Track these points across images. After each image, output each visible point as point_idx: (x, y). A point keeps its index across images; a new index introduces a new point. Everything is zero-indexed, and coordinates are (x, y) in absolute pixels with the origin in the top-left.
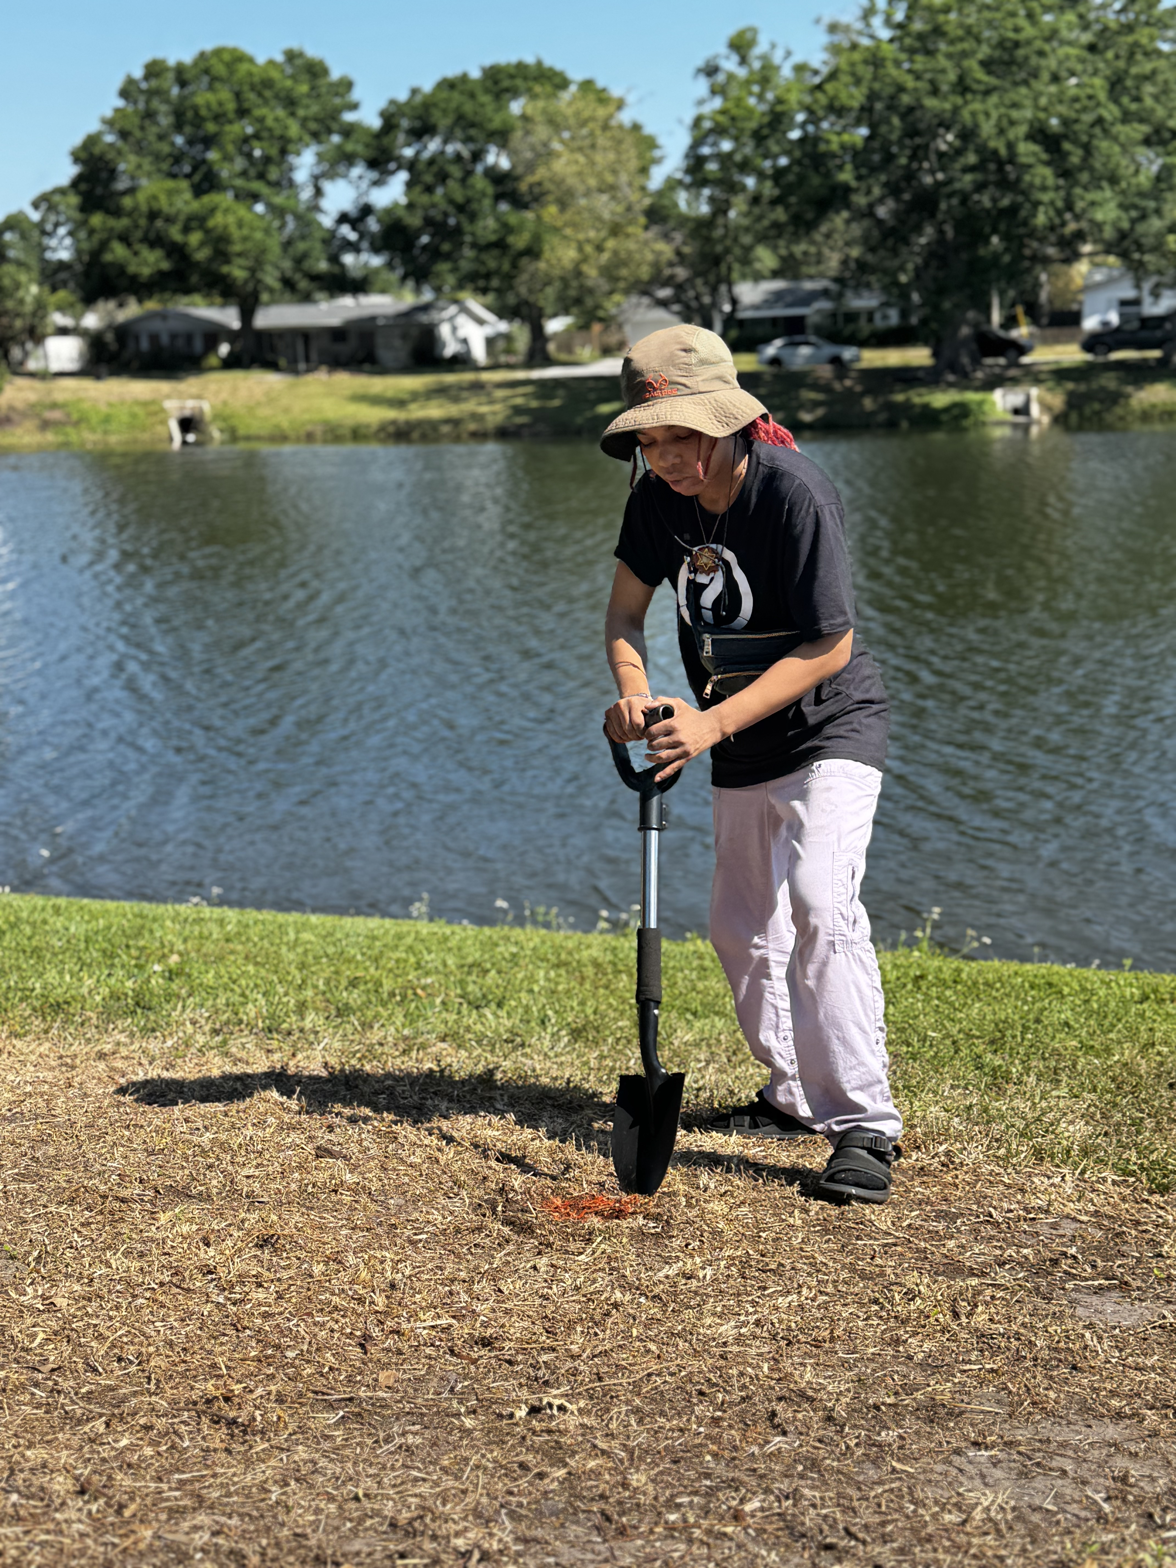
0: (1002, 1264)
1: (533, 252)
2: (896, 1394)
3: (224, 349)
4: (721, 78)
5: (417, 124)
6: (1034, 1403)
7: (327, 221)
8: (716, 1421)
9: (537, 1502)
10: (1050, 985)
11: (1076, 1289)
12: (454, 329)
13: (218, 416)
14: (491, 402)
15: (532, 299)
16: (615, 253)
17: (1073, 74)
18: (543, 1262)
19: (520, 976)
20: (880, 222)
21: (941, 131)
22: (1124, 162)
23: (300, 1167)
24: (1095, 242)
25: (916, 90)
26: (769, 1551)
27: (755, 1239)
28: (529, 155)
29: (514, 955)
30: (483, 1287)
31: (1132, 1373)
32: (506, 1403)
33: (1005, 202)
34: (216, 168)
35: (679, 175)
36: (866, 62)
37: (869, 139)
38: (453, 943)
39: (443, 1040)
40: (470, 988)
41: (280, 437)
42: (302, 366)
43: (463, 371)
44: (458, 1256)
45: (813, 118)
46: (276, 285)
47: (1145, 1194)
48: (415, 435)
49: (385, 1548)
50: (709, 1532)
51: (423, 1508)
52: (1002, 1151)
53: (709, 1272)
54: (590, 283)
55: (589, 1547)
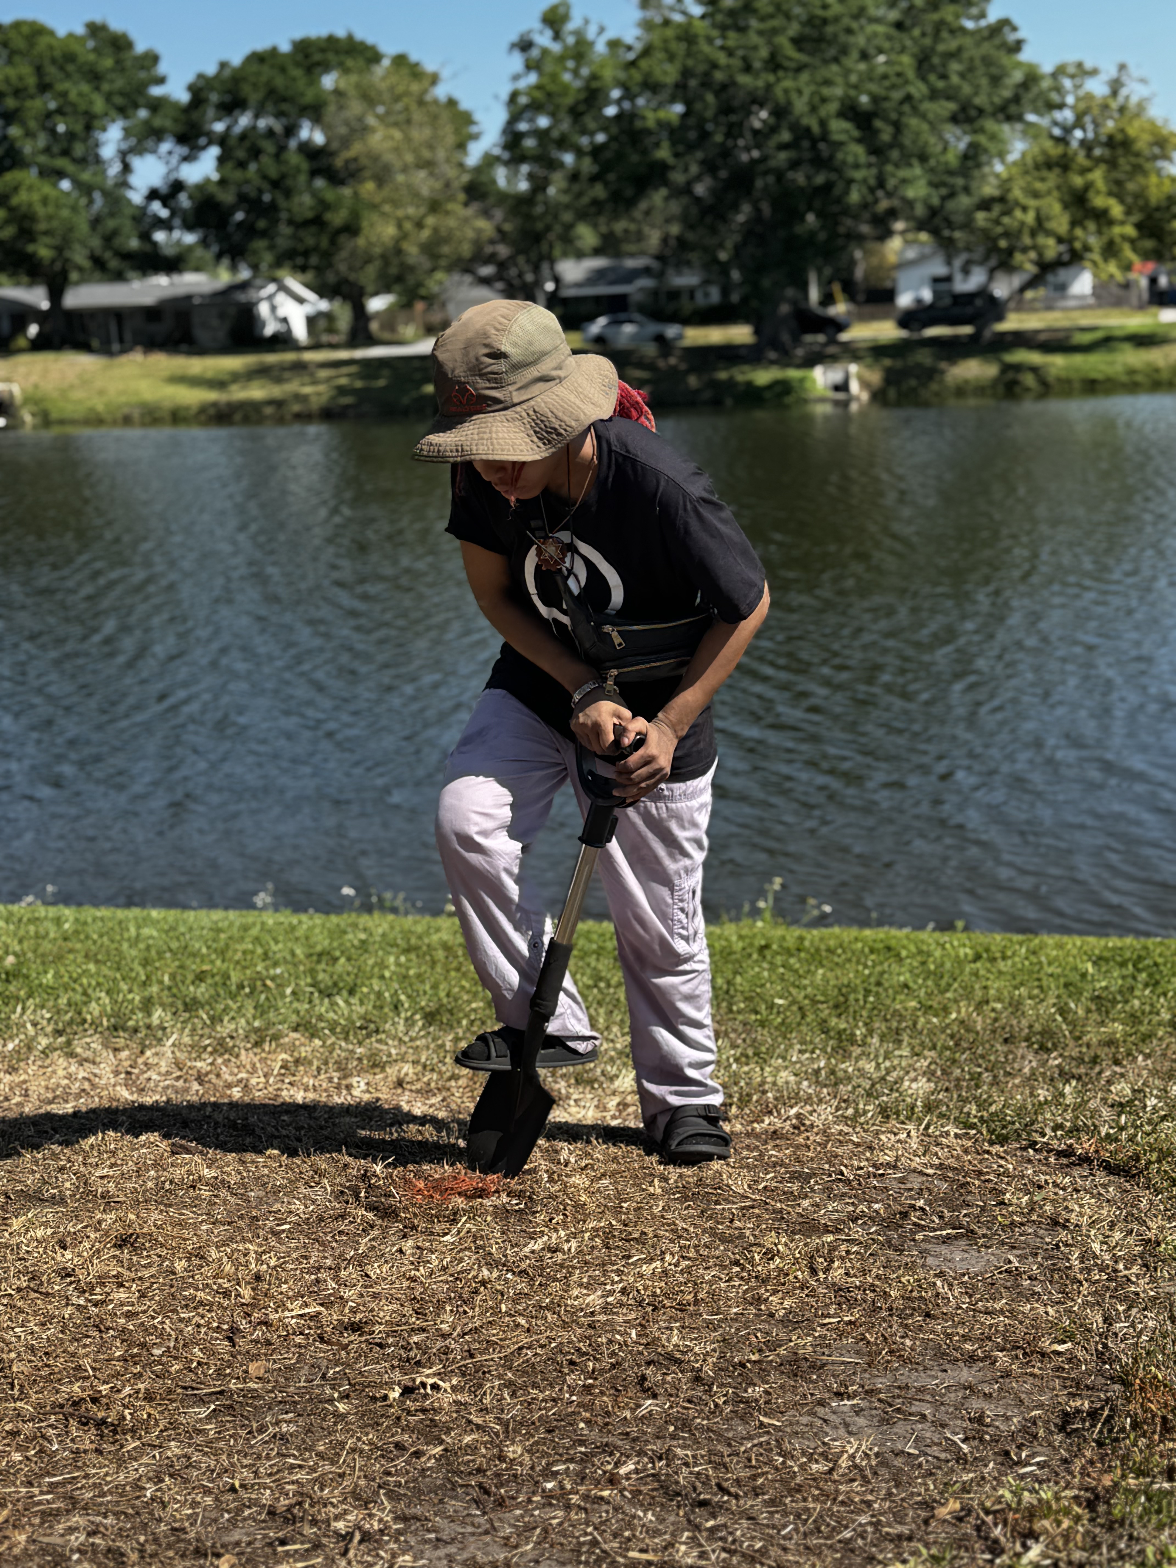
0: (855, 1220)
1: (352, 229)
2: (760, 1351)
3: (33, 330)
4: (535, 53)
5: (227, 98)
6: (891, 1352)
7: (137, 197)
8: (587, 1388)
9: (415, 1480)
10: (889, 949)
11: (926, 1240)
12: (273, 308)
13: (28, 400)
14: (315, 382)
15: (352, 277)
16: (436, 230)
17: (881, 51)
18: (408, 1245)
19: (371, 962)
20: (698, 200)
21: (755, 108)
22: (932, 140)
23: (156, 1165)
24: (908, 219)
25: (728, 66)
26: (645, 1512)
27: (617, 1210)
28: (343, 130)
29: (363, 942)
30: (350, 1273)
31: (982, 1318)
32: (381, 1386)
33: (820, 179)
34: (18, 144)
35: (497, 151)
36: (679, 38)
37: (685, 116)
38: (300, 933)
39: (295, 1030)
40: (321, 976)
41: (96, 420)
42: (116, 347)
43: (284, 350)
44: (322, 1244)
45: (629, 95)
46: (86, 263)
47: (986, 1147)
48: (238, 417)
49: (265, 1536)
50: (586, 1497)
51: (302, 1494)
52: (850, 1111)
53: (574, 1244)
54: (411, 261)
55: (468, 1520)
